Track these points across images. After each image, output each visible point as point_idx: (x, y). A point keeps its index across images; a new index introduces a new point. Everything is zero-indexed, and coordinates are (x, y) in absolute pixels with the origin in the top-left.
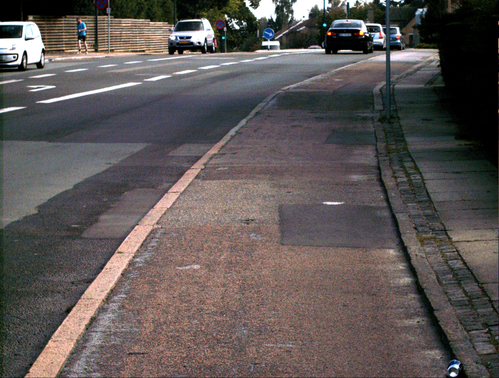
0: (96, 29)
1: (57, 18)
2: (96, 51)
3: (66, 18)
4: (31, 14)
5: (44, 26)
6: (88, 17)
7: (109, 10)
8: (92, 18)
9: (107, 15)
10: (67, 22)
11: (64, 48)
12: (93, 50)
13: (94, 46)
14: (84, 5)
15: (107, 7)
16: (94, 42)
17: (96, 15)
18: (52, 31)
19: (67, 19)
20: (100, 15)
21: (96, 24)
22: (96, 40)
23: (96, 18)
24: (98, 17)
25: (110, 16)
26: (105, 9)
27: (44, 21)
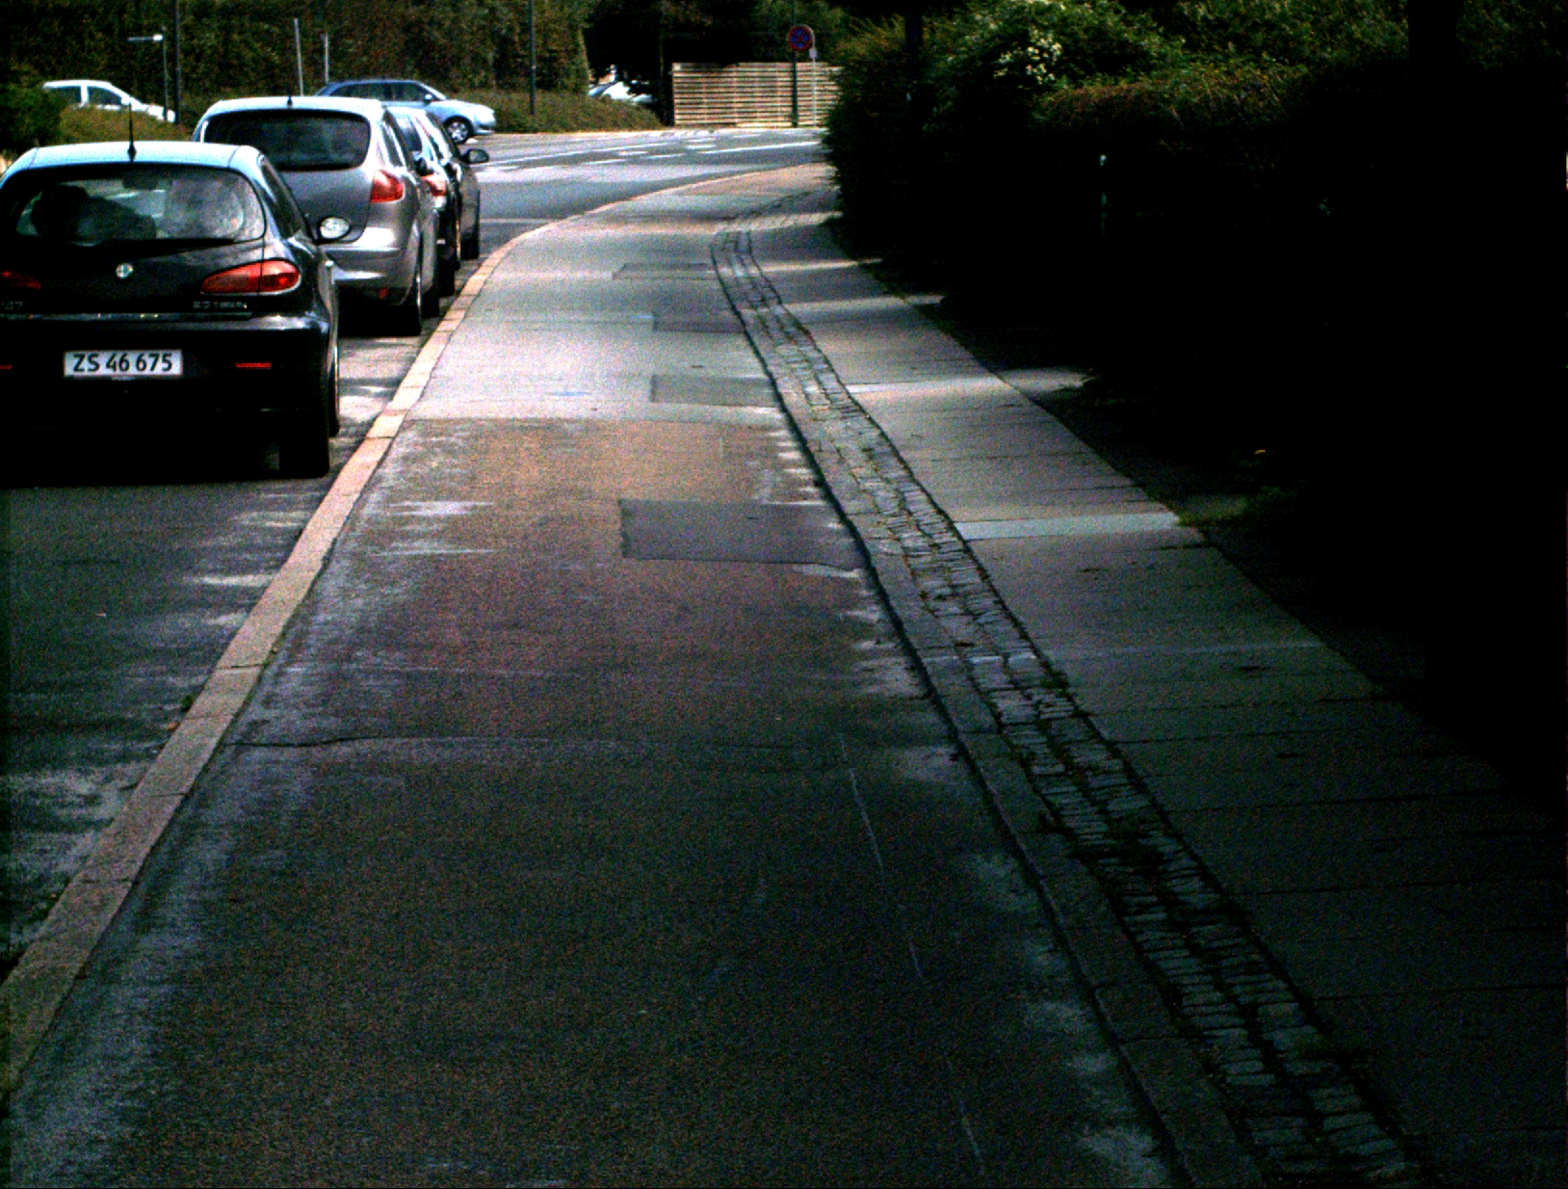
0: (794, 87)
1: (724, 66)
2: (795, 125)
3: (738, 66)
4: (677, 61)
5: (700, 80)
6: (778, 64)
7: (813, 53)
8: (786, 66)
9: (811, 60)
10: (741, 74)
11: (736, 120)
12: (789, 124)
13: (790, 116)
14: (771, 43)
15: (810, 46)
16: (790, 109)
17: (792, 59)
18: (715, 90)
19: (740, 69)
20: (800, 61)
21: (794, 77)
22: (794, 107)
23: (794, 67)
24: (799, 65)
25: (814, 64)
26: (806, 51)
27: (700, 72)
